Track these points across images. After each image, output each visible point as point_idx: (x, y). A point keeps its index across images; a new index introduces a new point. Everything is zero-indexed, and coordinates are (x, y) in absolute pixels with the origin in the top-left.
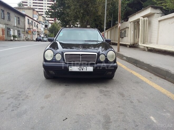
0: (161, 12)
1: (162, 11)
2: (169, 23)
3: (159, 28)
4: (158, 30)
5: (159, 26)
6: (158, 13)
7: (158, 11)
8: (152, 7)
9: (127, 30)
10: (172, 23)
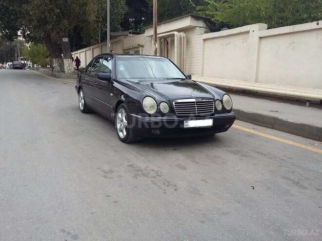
0: (205, 26)
1: (205, 23)
2: (222, 44)
3: (204, 51)
4: (203, 54)
5: (204, 48)
6: (200, 27)
7: (201, 24)
8: (193, 16)
9: (140, 51)
10: (226, 45)
